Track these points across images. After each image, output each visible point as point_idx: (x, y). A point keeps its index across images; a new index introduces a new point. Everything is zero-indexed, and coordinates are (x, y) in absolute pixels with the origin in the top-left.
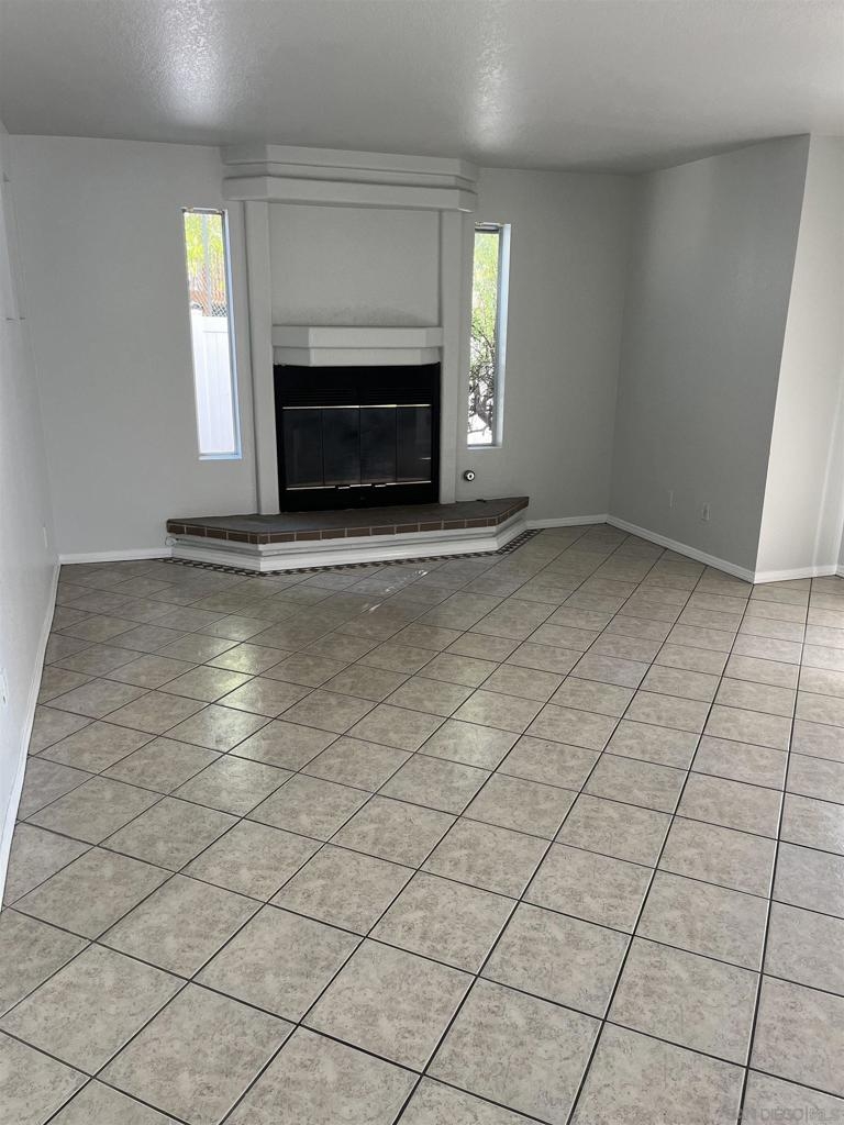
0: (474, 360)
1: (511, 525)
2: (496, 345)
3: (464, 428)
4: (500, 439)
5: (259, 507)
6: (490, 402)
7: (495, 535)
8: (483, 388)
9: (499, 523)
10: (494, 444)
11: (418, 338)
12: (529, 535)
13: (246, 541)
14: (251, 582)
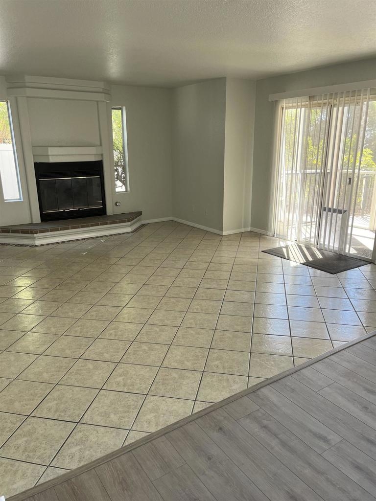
0: (115, 159)
1: (136, 222)
2: (124, 153)
3: (114, 186)
4: (129, 189)
5: (32, 220)
6: (123, 175)
7: (130, 226)
8: (120, 170)
9: (131, 221)
10: (126, 191)
11: (93, 150)
12: (143, 226)
13: (29, 233)
14: (33, 249)
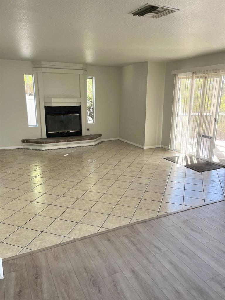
0: (88, 105)
2: (93, 101)
4: (95, 122)
5: (42, 137)
7: (94, 142)
8: (91, 111)
9: (95, 139)
10: (94, 123)
11: (75, 100)
12: (102, 142)
13: (39, 143)
14: (41, 152)
